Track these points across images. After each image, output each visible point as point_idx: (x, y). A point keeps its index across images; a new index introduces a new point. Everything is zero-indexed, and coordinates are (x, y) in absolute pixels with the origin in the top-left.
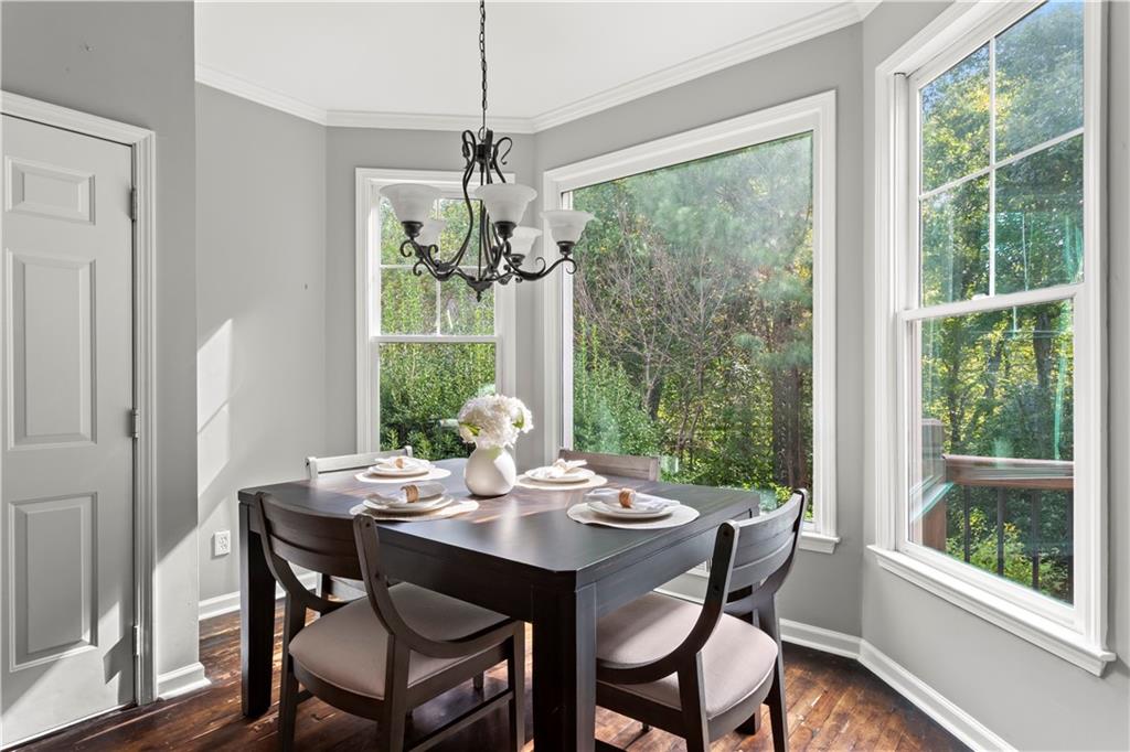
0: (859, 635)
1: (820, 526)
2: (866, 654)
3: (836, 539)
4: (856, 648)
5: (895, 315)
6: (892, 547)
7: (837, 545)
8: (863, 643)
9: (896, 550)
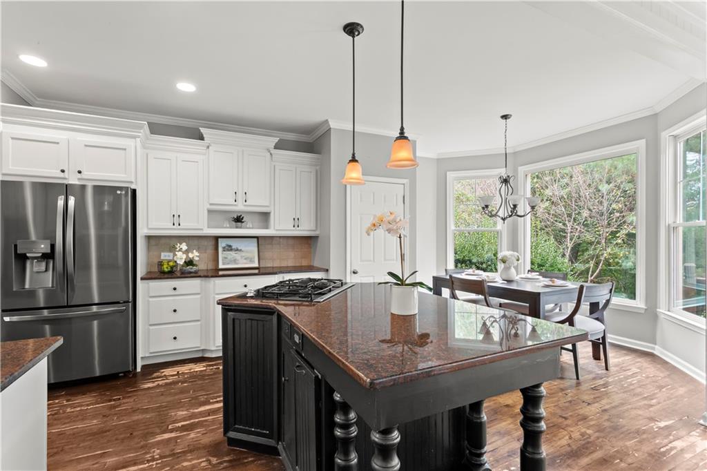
0: (656, 344)
1: (638, 302)
2: (658, 351)
3: (645, 308)
4: (654, 349)
5: (669, 225)
6: (667, 309)
7: (646, 309)
8: (656, 347)
9: (669, 311)
